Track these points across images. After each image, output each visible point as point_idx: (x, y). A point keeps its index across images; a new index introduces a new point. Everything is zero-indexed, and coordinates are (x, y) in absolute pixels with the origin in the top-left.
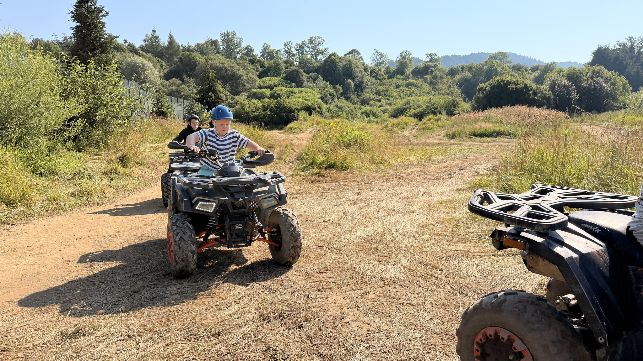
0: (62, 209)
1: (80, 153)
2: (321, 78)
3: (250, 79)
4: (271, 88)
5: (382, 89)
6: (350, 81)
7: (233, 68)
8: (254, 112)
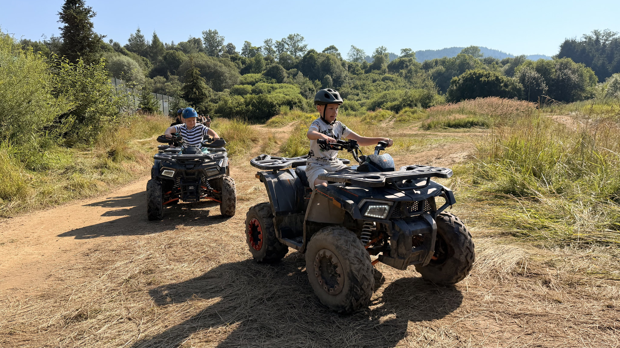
0: (56, 202)
1: (71, 149)
2: (300, 73)
3: (232, 76)
4: (253, 84)
5: (359, 84)
6: (329, 76)
7: (216, 65)
8: (237, 107)
